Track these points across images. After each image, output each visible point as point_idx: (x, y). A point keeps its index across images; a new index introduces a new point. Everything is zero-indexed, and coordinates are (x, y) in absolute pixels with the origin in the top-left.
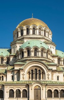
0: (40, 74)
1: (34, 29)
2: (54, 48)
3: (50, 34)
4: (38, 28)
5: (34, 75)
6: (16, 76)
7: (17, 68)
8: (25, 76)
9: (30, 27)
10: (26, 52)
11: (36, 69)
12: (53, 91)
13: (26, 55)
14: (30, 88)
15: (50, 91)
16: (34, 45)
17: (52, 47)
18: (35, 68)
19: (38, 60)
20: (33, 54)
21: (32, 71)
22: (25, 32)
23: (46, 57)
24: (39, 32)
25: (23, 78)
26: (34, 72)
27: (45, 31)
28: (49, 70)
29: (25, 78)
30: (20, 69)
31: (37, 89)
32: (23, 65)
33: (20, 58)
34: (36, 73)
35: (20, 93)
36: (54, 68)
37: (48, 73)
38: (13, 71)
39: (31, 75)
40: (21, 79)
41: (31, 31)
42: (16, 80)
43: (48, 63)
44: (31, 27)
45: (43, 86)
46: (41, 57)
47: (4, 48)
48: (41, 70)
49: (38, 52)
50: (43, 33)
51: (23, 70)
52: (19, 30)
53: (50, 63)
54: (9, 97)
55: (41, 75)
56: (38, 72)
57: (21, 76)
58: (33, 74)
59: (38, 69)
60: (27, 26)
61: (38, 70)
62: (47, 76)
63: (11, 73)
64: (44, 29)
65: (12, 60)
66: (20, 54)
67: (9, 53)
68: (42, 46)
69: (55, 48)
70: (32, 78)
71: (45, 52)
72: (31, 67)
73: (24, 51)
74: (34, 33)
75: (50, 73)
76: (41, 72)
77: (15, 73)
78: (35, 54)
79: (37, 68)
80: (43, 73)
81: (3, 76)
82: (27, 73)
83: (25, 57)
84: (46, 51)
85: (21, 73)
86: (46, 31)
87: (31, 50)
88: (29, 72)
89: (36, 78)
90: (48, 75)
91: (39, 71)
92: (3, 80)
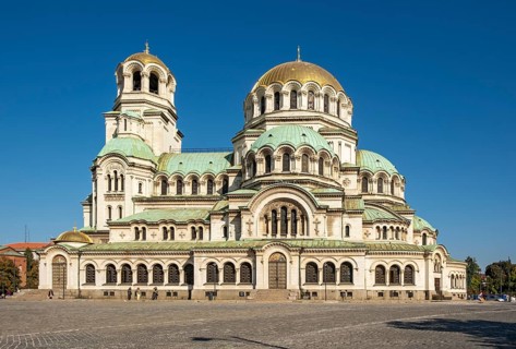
0: (295, 221)
1: (295, 93)
2: (349, 146)
3: (344, 106)
4: (304, 89)
5: (279, 223)
6: (232, 228)
7: (234, 206)
8: (253, 227)
9: (284, 89)
10: (262, 160)
11: (284, 208)
12: (320, 266)
13: (261, 168)
14: (258, 259)
15: (312, 266)
16: (284, 140)
17: (343, 143)
18: (282, 204)
19: (292, 181)
20: (278, 166)
21: (274, 212)
22: (270, 104)
23: (317, 174)
24: (309, 103)
25: (250, 233)
26: (279, 216)
27: (326, 97)
28: (319, 208)
29: (254, 233)
30: (241, 209)
31: (277, 262)
32: (250, 197)
33: (247, 178)
34: (285, 218)
35: (234, 272)
36: (336, 204)
37: (317, 216)
38: (225, 213)
39: (270, 223)
40: (244, 235)
41: (286, 101)
42: (232, 238)
43: (321, 191)
44: (286, 88)
45: (292, 253)
46: (301, 175)
47: (215, 151)
48: (298, 211)
49: (293, 159)
50: (319, 103)
51: (248, 210)
52: (255, 98)
53: (325, 191)
54: (205, 281)
55: (299, 224)
56: (289, 216)
57: (244, 228)
58: (276, 221)
59: (291, 207)
60: (275, 87)
61: (289, 210)
62: (312, 227)
63: (222, 219)
64: (322, 92)
65: (234, 182)
66: (249, 166)
67: (229, 164)
68: (307, 141)
69: (353, 146)
70: (275, 232)
71: (313, 160)
72: (270, 203)
73: (257, 157)
74: (294, 106)
75: (321, 217)
76: (298, 216)
77: (231, 219)
78: (286, 167)
79: (287, 204)
80: (304, 217)
81: (201, 228)
82: (261, 219)
83: (258, 174)
84: (317, 157)
85: (245, 218)
86: (331, 96)
87: (275, 154)
88: (266, 216)
89: (285, 232)
90: (317, 223)
91: (294, 211)
92: (201, 237)
